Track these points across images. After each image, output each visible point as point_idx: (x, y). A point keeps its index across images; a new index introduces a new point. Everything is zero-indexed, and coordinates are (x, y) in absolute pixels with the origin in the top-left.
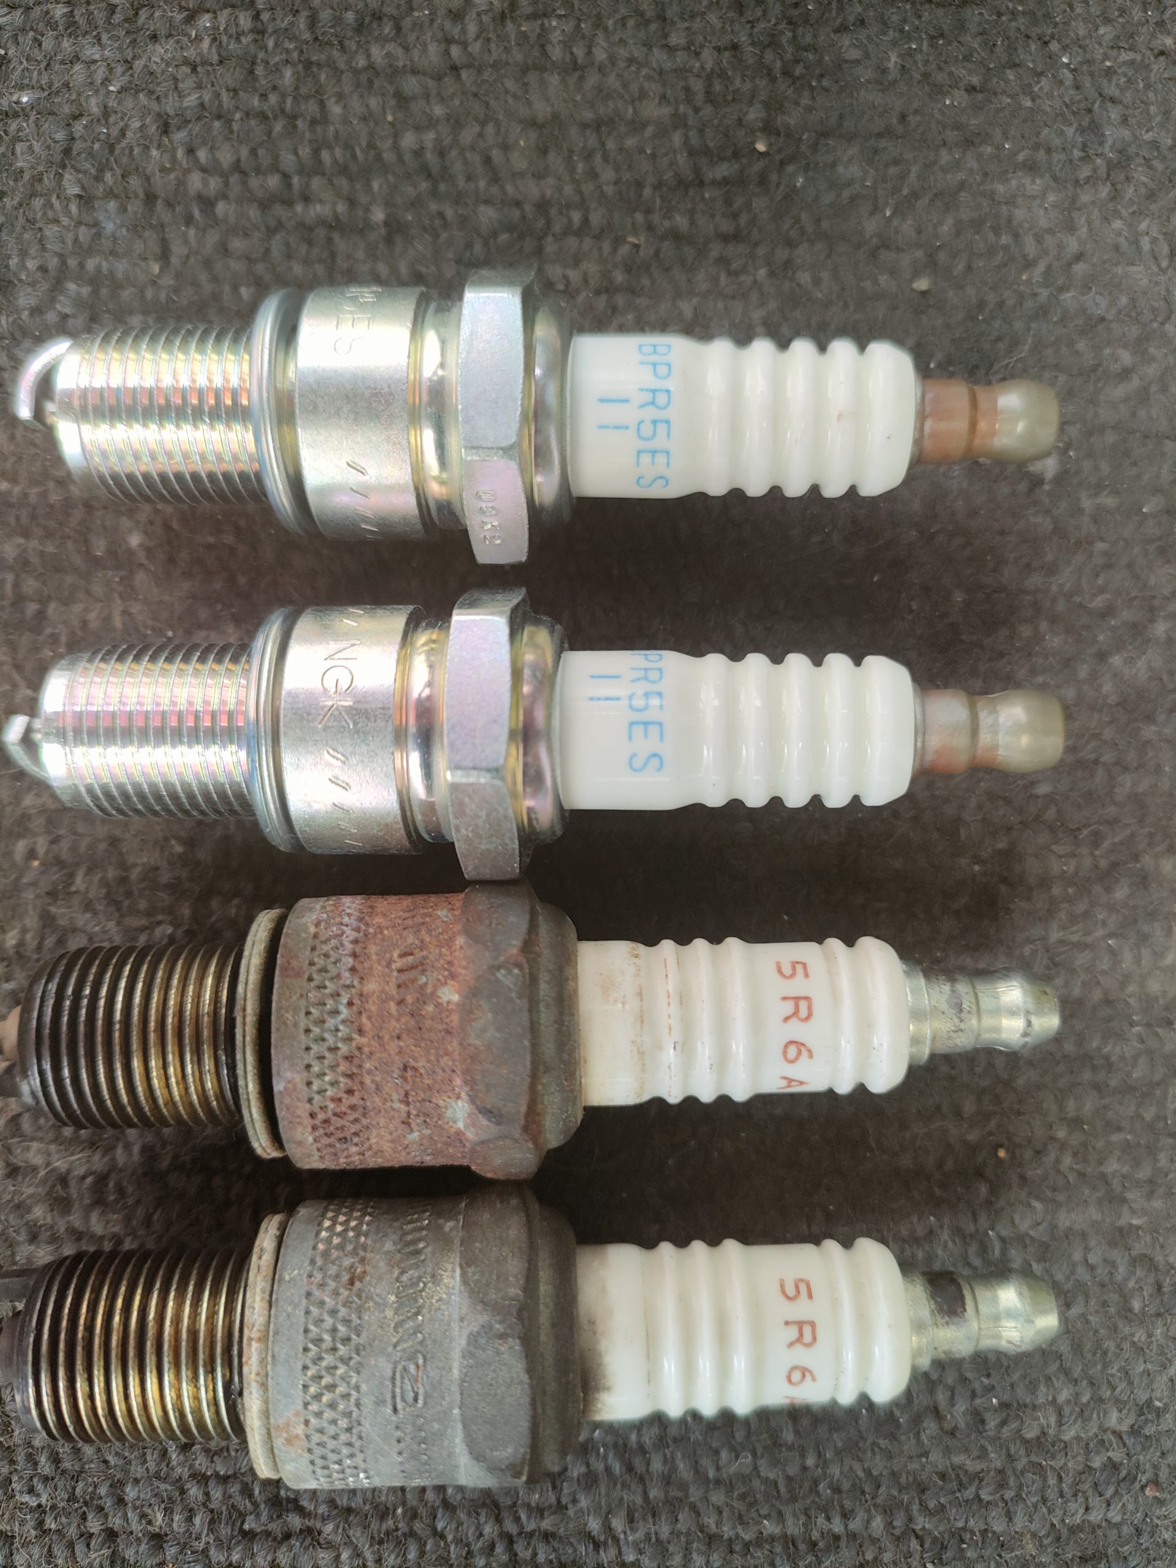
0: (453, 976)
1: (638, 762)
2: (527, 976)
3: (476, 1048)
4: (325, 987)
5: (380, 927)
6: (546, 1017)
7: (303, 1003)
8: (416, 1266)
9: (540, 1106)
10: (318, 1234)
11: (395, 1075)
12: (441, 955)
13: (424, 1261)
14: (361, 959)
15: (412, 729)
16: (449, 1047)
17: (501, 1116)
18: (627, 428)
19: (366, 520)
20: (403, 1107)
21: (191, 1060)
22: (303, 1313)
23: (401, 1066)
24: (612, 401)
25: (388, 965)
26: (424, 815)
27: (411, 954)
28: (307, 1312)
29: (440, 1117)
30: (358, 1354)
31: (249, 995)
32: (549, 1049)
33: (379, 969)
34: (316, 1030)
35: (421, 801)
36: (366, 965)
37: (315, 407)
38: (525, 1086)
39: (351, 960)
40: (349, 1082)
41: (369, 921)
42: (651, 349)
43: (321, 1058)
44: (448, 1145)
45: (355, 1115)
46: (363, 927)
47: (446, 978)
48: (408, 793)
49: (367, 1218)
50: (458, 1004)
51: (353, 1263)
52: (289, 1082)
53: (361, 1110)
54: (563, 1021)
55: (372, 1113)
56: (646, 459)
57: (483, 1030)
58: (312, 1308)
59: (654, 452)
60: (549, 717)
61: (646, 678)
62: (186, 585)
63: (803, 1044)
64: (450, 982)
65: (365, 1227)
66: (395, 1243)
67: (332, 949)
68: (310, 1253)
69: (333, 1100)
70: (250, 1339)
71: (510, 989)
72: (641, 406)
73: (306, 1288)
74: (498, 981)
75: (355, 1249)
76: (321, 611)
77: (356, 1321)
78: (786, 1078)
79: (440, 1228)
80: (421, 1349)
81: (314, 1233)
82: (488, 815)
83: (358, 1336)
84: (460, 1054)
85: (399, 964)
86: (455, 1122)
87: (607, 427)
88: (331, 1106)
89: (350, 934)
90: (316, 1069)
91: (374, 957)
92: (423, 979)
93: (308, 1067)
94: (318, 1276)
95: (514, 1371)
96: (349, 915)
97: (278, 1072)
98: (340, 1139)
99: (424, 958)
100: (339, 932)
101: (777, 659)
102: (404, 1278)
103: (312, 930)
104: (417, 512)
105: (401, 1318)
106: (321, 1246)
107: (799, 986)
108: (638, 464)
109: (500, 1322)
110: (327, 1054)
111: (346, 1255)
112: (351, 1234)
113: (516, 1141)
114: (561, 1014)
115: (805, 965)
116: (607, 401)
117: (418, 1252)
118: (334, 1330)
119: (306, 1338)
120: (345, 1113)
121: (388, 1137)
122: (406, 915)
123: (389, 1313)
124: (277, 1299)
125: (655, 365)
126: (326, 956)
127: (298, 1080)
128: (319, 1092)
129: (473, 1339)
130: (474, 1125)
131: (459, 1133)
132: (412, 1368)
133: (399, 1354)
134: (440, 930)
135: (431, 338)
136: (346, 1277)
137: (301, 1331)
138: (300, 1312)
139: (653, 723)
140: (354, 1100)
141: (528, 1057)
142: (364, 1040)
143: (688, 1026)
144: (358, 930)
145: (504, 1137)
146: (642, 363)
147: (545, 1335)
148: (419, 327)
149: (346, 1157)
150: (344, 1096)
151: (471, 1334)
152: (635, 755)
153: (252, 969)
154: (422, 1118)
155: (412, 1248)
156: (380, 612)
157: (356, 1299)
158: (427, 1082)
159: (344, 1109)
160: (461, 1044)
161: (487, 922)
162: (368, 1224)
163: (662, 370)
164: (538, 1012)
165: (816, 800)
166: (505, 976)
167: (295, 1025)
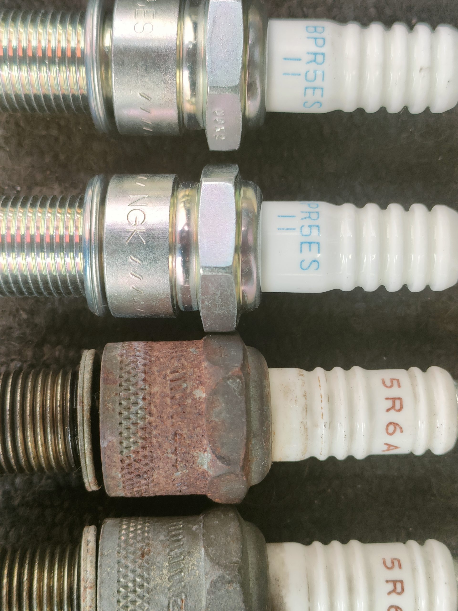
0: (201, 383)
1: (305, 265)
2: (244, 383)
3: (215, 423)
4: (129, 390)
5: (158, 358)
6: (254, 406)
7: (117, 398)
8: (179, 547)
9: (250, 457)
10: (120, 532)
11: (170, 438)
12: (194, 372)
13: (183, 544)
14: (149, 374)
15: (179, 245)
16: (200, 422)
17: (230, 460)
18: (299, 75)
19: (147, 125)
20: (174, 457)
21: (50, 431)
22: (116, 572)
23: (174, 433)
24: (291, 59)
25: (165, 377)
26: (183, 294)
27: (177, 372)
28: (119, 572)
29: (194, 462)
30: (149, 594)
31: (85, 395)
32: (255, 424)
33: (159, 380)
34: (125, 413)
35: (182, 286)
36: (152, 378)
37: (123, 63)
38: (244, 444)
39: (143, 375)
40: (144, 442)
41: (151, 354)
42: (313, 29)
43: (128, 429)
44: (197, 479)
45: (147, 461)
46: (148, 357)
47: (197, 384)
48: (175, 281)
49: (147, 524)
50: (205, 399)
51: (143, 546)
52: (110, 442)
53: (150, 458)
54: (263, 409)
55: (155, 460)
56: (310, 92)
57: (220, 413)
58: (121, 569)
59: (314, 88)
60: (256, 239)
61: (309, 217)
62: (29, 160)
63: (397, 424)
64: (201, 387)
65: (146, 529)
66: (165, 536)
67: (132, 369)
68: (117, 541)
69: (134, 452)
70: (85, 588)
71: (235, 391)
72: (308, 63)
73: (117, 559)
74: (228, 386)
75: (142, 539)
76: (121, 177)
77: (146, 575)
78: (386, 444)
79: (190, 529)
80: (184, 591)
81: (118, 532)
82: (221, 294)
83: (148, 584)
84: (206, 426)
85: (171, 377)
86: (202, 465)
87: (288, 74)
88: (133, 456)
89: (141, 361)
90: (125, 434)
91: (156, 373)
92: (185, 385)
93: (121, 433)
94: (123, 553)
95: (236, 601)
96: (138, 351)
97: (104, 438)
98: (137, 476)
99: (185, 374)
100: (135, 360)
101: (384, 206)
102: (172, 553)
103: (119, 359)
104: (177, 121)
105: (172, 574)
106: (123, 538)
107: (395, 392)
108: (305, 95)
109: (229, 575)
110: (132, 427)
111: (138, 542)
112: (139, 532)
113: (237, 475)
114: (262, 405)
115: (398, 381)
116: (288, 59)
117: (179, 540)
118: (134, 581)
119: (119, 585)
120: (141, 460)
121: (164, 474)
122: (172, 351)
123: (165, 572)
124: (101, 565)
125: (316, 39)
126: (129, 373)
127: (115, 441)
128: (127, 448)
129: (214, 584)
130: (214, 466)
131: (204, 472)
132: (179, 601)
133: (171, 594)
134: (193, 359)
135: (188, 23)
136: (139, 553)
137: (116, 582)
138: (115, 571)
139: (314, 243)
140: (146, 452)
141: (245, 428)
142: (152, 419)
143: (332, 413)
144: (145, 359)
145: (230, 473)
146: (308, 38)
147: (253, 585)
148: (182, 16)
149: (138, 487)
150: (140, 450)
151: (212, 581)
152: (304, 261)
153: (86, 381)
154: (184, 463)
155: (175, 538)
156: (156, 178)
157: (146, 565)
158: (188, 442)
159: (140, 458)
160: (207, 421)
161: (219, 354)
162: (148, 527)
163: (320, 42)
164: (250, 403)
165: (405, 288)
166: (232, 383)
167: (114, 410)
